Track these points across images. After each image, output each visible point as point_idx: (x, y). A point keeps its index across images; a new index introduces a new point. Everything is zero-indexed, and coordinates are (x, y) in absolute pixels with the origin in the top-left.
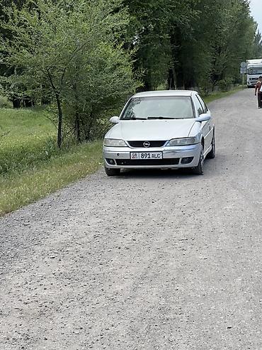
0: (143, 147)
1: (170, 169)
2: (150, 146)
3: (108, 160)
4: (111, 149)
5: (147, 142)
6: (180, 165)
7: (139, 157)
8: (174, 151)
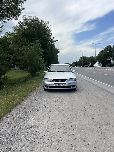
0: (58, 81)
1: (68, 89)
2: (61, 81)
3: (46, 86)
4: (47, 82)
5: (60, 80)
6: (71, 88)
7: (57, 85)
8: (70, 83)
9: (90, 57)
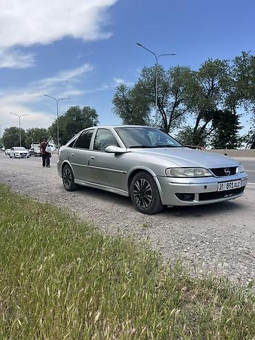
3: (181, 196)
5: (227, 168)
7: (225, 188)
9: (33, 129)
